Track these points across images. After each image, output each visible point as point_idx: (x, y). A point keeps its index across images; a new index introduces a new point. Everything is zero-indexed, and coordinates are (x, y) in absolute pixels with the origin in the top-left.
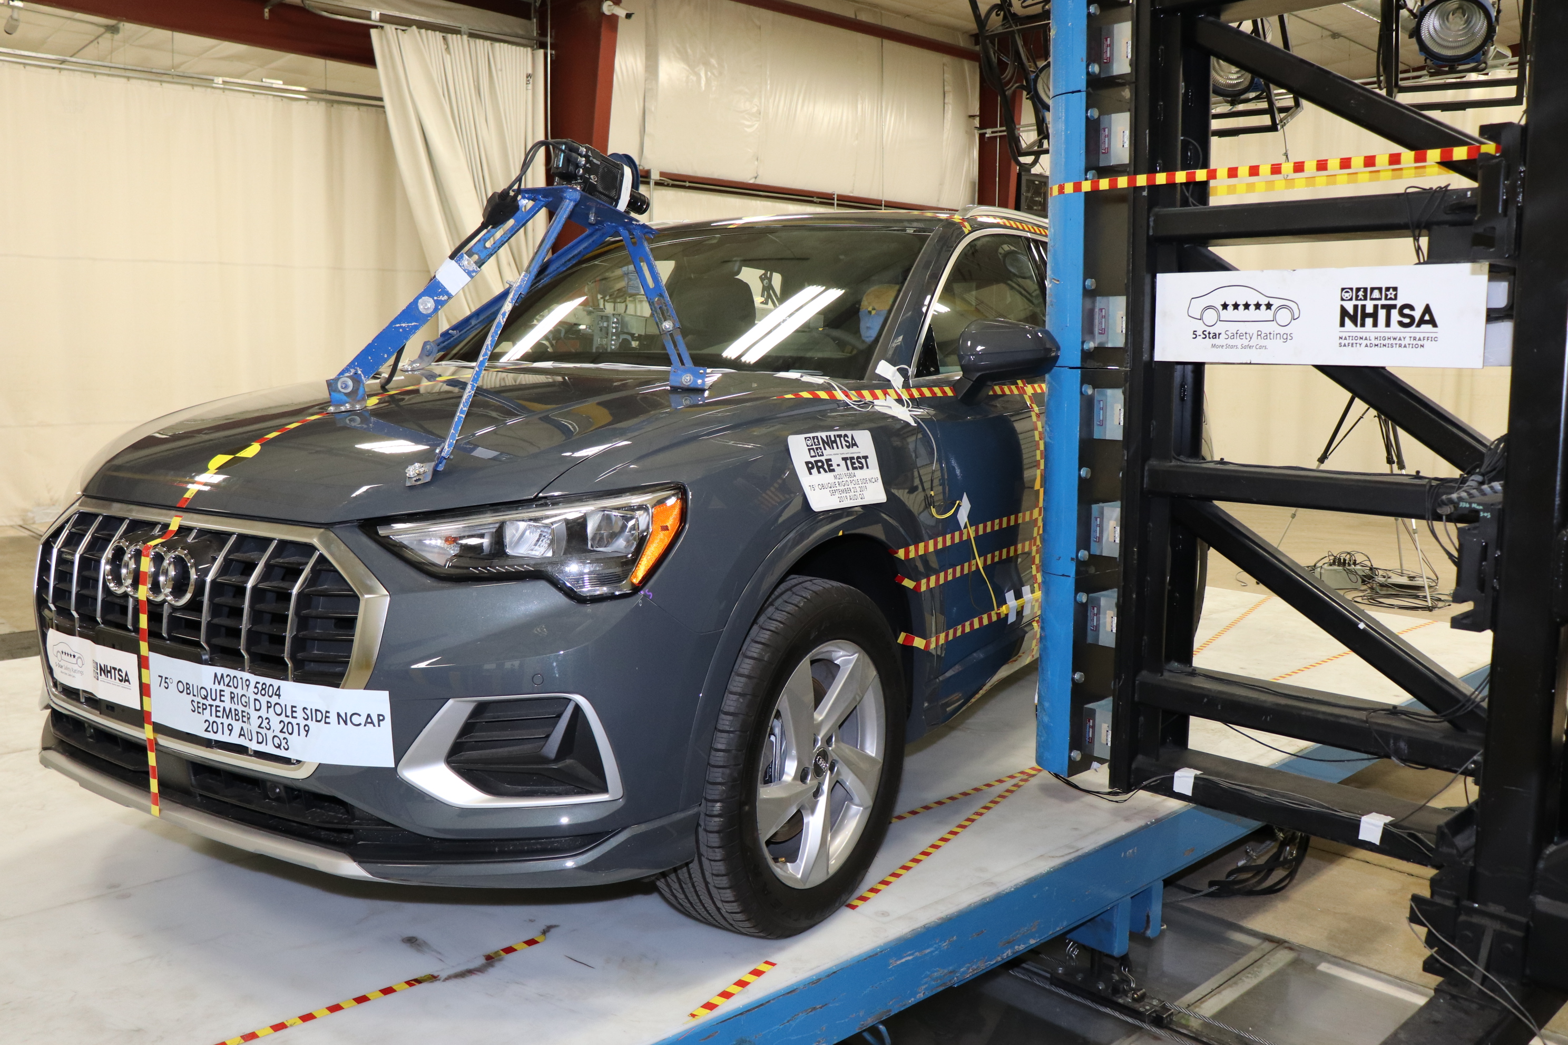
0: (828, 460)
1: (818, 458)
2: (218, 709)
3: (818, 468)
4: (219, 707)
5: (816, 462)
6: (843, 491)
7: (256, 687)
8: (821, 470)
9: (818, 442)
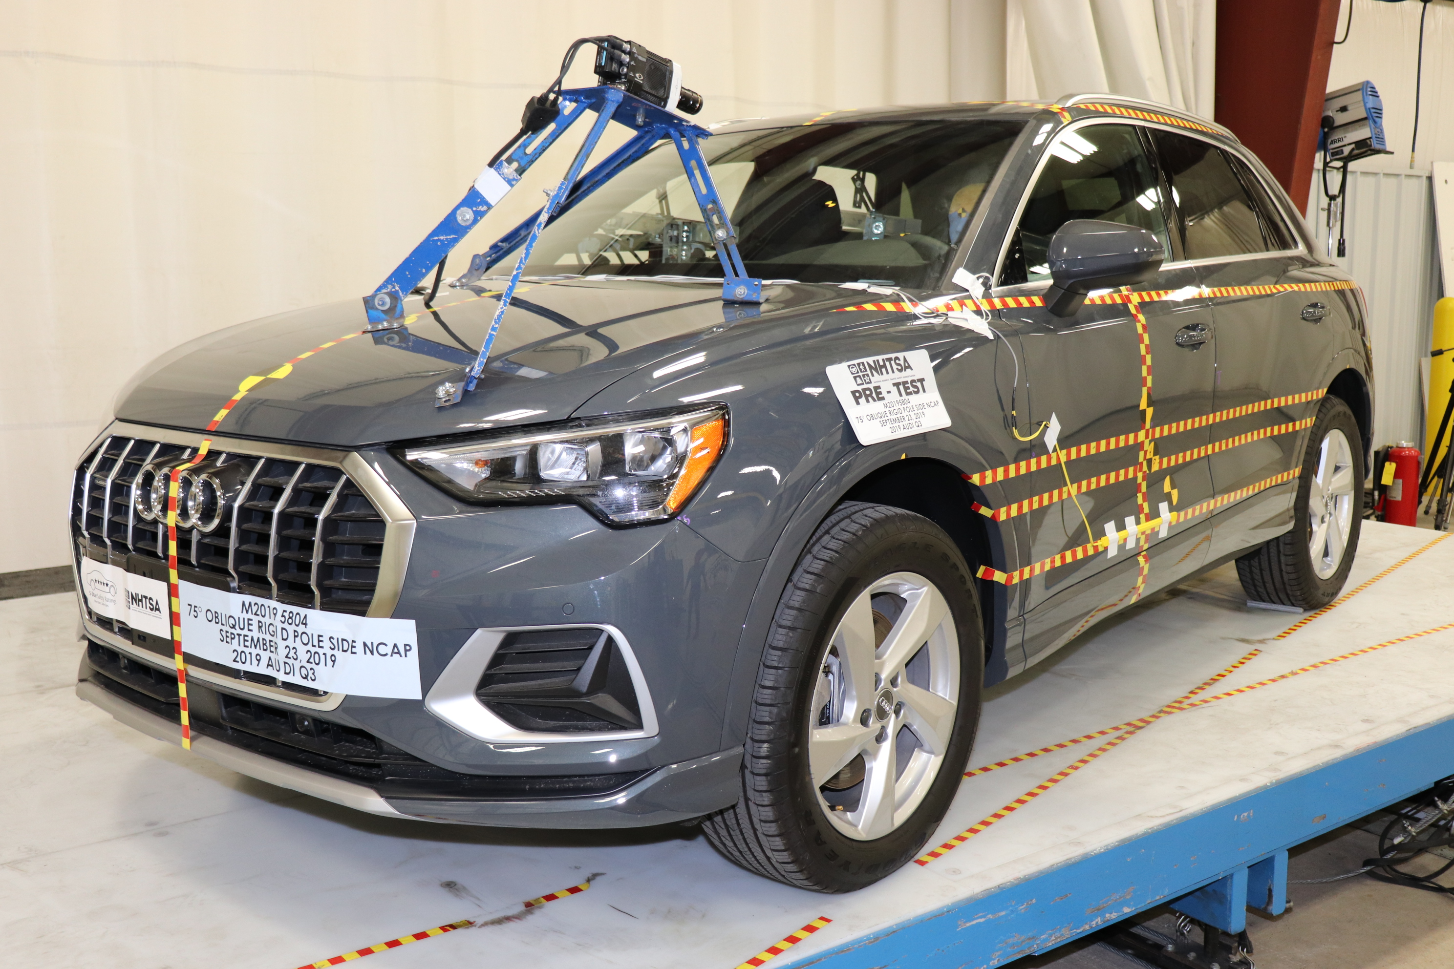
0: (877, 388)
1: (865, 386)
2: (246, 638)
3: (867, 397)
4: (247, 636)
5: (864, 390)
6: (895, 420)
7: (283, 616)
8: (870, 399)
9: (865, 368)
